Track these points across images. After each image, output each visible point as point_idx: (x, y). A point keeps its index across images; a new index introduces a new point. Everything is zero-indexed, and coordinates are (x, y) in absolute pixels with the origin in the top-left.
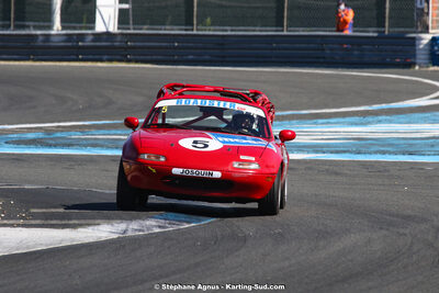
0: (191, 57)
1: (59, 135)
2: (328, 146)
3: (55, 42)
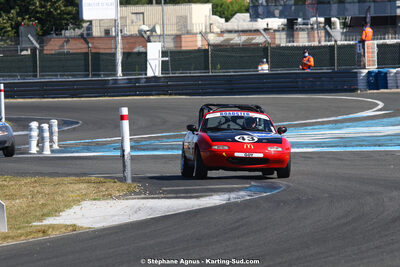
0: (210, 90)
1: (144, 143)
2: (324, 142)
3: (121, 84)
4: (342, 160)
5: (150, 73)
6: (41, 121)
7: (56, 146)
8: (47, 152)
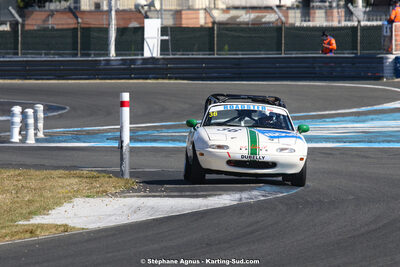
1: (140, 133)
3: (114, 65)
4: (367, 157)
5: (147, 54)
6: (24, 106)
7: (41, 135)
8: (31, 141)
